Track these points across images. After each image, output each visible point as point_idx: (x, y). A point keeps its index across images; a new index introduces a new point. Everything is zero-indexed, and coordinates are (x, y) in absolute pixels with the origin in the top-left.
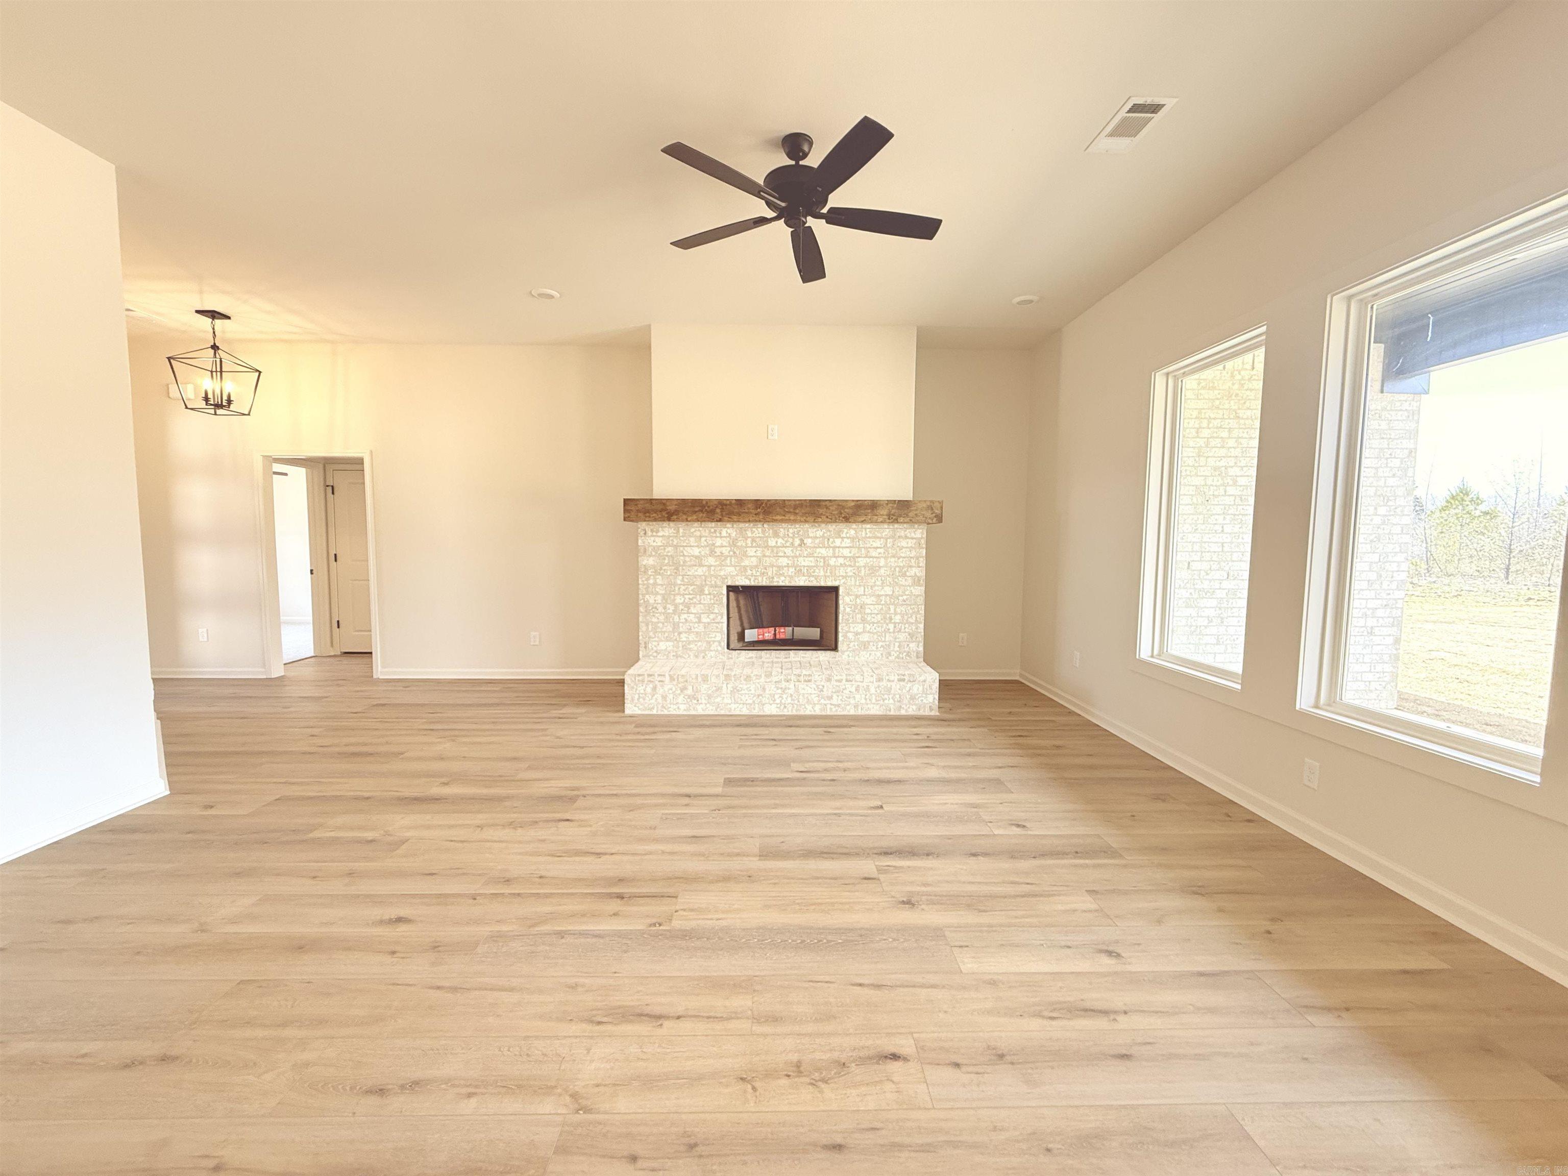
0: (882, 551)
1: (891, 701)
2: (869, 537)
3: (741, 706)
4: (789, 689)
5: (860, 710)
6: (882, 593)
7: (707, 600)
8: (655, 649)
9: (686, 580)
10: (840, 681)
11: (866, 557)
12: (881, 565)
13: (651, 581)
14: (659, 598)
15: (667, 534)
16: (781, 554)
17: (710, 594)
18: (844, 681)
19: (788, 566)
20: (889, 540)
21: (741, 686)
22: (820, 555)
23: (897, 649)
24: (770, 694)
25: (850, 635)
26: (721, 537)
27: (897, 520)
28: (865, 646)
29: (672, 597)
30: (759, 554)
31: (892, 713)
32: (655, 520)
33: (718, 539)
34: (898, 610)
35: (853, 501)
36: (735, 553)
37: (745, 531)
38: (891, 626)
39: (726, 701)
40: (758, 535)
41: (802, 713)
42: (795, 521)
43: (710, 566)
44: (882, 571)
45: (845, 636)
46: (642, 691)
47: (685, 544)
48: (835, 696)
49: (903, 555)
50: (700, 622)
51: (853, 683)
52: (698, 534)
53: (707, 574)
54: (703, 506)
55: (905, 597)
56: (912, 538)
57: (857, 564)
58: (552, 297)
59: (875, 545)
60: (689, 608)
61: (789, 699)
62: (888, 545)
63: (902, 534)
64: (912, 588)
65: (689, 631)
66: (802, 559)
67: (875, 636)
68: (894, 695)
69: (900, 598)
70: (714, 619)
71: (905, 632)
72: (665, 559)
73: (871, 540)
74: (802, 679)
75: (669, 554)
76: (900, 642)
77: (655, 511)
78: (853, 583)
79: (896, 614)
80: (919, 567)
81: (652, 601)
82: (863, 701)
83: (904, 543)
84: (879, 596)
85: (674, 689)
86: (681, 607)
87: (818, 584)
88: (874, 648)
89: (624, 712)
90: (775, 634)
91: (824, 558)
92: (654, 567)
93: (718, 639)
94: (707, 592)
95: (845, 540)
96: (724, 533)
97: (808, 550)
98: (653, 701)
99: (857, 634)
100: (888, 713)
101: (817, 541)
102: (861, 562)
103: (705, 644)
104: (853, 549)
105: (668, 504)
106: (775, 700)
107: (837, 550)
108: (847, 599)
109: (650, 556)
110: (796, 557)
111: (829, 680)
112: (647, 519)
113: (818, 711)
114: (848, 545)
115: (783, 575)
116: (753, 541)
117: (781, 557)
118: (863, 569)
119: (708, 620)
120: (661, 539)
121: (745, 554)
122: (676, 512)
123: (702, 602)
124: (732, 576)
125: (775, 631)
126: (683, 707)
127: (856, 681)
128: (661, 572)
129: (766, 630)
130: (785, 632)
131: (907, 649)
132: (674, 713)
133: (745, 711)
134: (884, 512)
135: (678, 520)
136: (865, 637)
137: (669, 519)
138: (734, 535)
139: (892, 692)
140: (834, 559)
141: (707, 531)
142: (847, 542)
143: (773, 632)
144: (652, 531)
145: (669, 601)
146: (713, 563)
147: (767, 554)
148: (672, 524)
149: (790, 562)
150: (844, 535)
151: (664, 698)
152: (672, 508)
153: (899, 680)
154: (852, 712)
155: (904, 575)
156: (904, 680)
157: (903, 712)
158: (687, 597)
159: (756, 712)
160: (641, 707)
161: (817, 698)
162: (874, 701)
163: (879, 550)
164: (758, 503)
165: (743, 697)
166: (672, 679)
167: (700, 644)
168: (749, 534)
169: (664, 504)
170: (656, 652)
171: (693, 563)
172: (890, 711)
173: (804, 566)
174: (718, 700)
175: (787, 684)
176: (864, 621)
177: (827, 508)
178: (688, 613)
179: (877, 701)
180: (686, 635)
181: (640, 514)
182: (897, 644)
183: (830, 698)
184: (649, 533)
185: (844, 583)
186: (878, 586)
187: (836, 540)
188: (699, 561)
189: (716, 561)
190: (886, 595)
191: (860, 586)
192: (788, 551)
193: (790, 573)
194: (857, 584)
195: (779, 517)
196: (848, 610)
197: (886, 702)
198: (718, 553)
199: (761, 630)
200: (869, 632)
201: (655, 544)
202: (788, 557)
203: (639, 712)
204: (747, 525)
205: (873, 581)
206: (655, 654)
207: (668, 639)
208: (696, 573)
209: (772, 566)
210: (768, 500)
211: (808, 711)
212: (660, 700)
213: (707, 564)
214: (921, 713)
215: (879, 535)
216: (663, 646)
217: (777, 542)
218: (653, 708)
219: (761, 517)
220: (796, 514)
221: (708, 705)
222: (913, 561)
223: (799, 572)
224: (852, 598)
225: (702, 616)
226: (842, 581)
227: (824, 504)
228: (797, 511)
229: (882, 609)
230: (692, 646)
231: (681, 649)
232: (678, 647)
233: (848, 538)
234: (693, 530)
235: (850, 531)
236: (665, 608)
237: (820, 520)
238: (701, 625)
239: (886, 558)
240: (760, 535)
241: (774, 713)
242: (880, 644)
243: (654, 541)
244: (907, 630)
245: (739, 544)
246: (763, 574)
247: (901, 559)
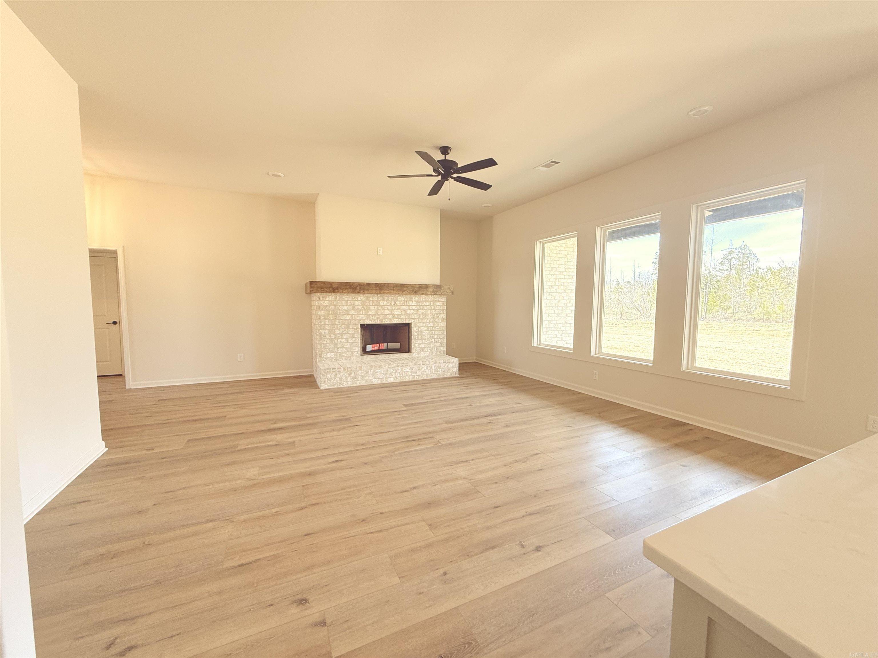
0: (429, 307)
1: (441, 372)
2: (424, 301)
3: (377, 380)
4: (399, 370)
5: (428, 377)
6: (429, 325)
7: (351, 331)
8: (325, 357)
9: (340, 322)
10: (420, 365)
11: (423, 310)
12: (429, 313)
13: (323, 323)
14: (327, 332)
15: (330, 299)
16: (386, 309)
17: (352, 328)
18: (422, 365)
19: (389, 314)
20: (432, 302)
21: (377, 370)
22: (403, 309)
23: (436, 350)
24: (390, 373)
25: (416, 345)
26: (358, 301)
27: (436, 293)
28: (422, 349)
29: (334, 331)
30: (376, 309)
31: (441, 377)
32: (327, 292)
33: (356, 302)
34: (436, 333)
35: (418, 285)
36: (364, 308)
37: (369, 298)
38: (433, 340)
39: (370, 378)
40: (375, 300)
41: (404, 380)
42: (394, 294)
43: (352, 315)
44: (429, 316)
45: (414, 346)
46: (329, 377)
47: (340, 304)
48: (418, 372)
49: (437, 309)
50: (348, 342)
51: (425, 365)
52: (346, 299)
53: (351, 319)
54: (351, 286)
55: (438, 327)
56: (441, 301)
57: (419, 313)
58: (280, 176)
59: (426, 304)
60: (342, 336)
61: (399, 374)
62: (432, 304)
63: (437, 299)
64: (441, 323)
65: (343, 347)
66: (395, 311)
67: (427, 345)
68: (442, 369)
69: (437, 328)
70: (354, 341)
71: (439, 343)
72: (330, 312)
73: (424, 302)
74: (404, 365)
75: (332, 309)
76: (437, 347)
77: (327, 288)
78: (417, 321)
79: (435, 335)
80: (444, 314)
81: (323, 333)
82: (429, 373)
83: (437, 303)
84: (428, 327)
85: (345, 374)
86: (338, 335)
87: (402, 323)
88: (426, 350)
89: (317, 388)
90: (379, 347)
91: (405, 310)
92: (324, 316)
93: (357, 350)
94: (351, 327)
95: (414, 302)
96: (359, 299)
97: (398, 307)
98: (335, 381)
99: (419, 344)
100: (440, 377)
101: (402, 302)
102: (421, 312)
103: (350, 353)
104: (417, 306)
105: (333, 284)
106: (392, 376)
107: (410, 307)
108: (415, 329)
109: (322, 310)
110: (393, 310)
111: (415, 365)
112: (322, 292)
113: (411, 379)
114: (415, 304)
115: (387, 318)
116: (373, 302)
117: (386, 310)
118: (421, 315)
119: (352, 341)
120: (327, 301)
121: (369, 309)
122: (337, 288)
123: (349, 332)
124: (363, 320)
125: (380, 345)
126: (350, 383)
127: (427, 364)
128: (328, 318)
129: (375, 345)
130: (384, 346)
131: (439, 350)
132: (346, 386)
133: (379, 382)
134: (431, 290)
135: (338, 292)
136: (423, 346)
137: (334, 292)
138: (364, 300)
139: (441, 368)
140: (409, 311)
141: (351, 298)
142: (415, 303)
144: (323, 298)
145: (332, 333)
146: (354, 314)
147: (379, 309)
148: (333, 294)
149: (390, 312)
150: (413, 300)
151: (341, 379)
152: (335, 286)
153: (444, 362)
154: (425, 378)
155: (438, 317)
156: (445, 362)
157: (445, 376)
158: (341, 330)
159: (384, 382)
160: (329, 385)
161: (411, 373)
162: (434, 372)
163: (428, 307)
164: (377, 285)
165: (378, 376)
166: (344, 369)
167: (348, 353)
168: (371, 299)
169: (331, 284)
170: (325, 358)
171: (344, 313)
172: (440, 376)
173: (396, 314)
174: (367, 378)
175: (398, 368)
176: (422, 338)
177: (407, 287)
178: (342, 338)
179: (435, 372)
180: (341, 349)
181: (318, 289)
182: (436, 348)
183: (416, 373)
184: (321, 299)
185: (413, 322)
186: (428, 322)
187: (410, 302)
188: (347, 312)
189: (355, 313)
190: (431, 327)
191: (420, 323)
192: (389, 307)
193: (390, 318)
194: (419, 322)
195: (386, 292)
196: (415, 334)
197: (439, 372)
198: (356, 309)
199: (373, 345)
200: (424, 343)
201: (324, 304)
202: (389, 310)
203: (328, 387)
204: (370, 295)
205: (426, 320)
206: (325, 360)
207: (332, 352)
208: (346, 318)
209: (382, 314)
210: (382, 284)
211: (407, 379)
212: (339, 380)
213: (351, 314)
214: (452, 376)
215: (428, 300)
216: (329, 355)
217: (384, 303)
218: (335, 385)
219: (378, 291)
220: (394, 290)
221: (362, 381)
222: (441, 311)
223: (394, 317)
224: (417, 328)
225: (349, 339)
226: (413, 320)
227: (406, 285)
228: (394, 289)
229: (429, 333)
230: (344, 354)
231: (338, 356)
232: (337, 355)
233: (415, 301)
234: (344, 297)
235: (417, 298)
236: (330, 336)
237: (404, 293)
238: (349, 344)
239: (430, 310)
240: (376, 300)
241: (392, 381)
242: (429, 348)
243: (324, 303)
244: (439, 342)
245: (366, 304)
246: (378, 318)
247: (437, 311)
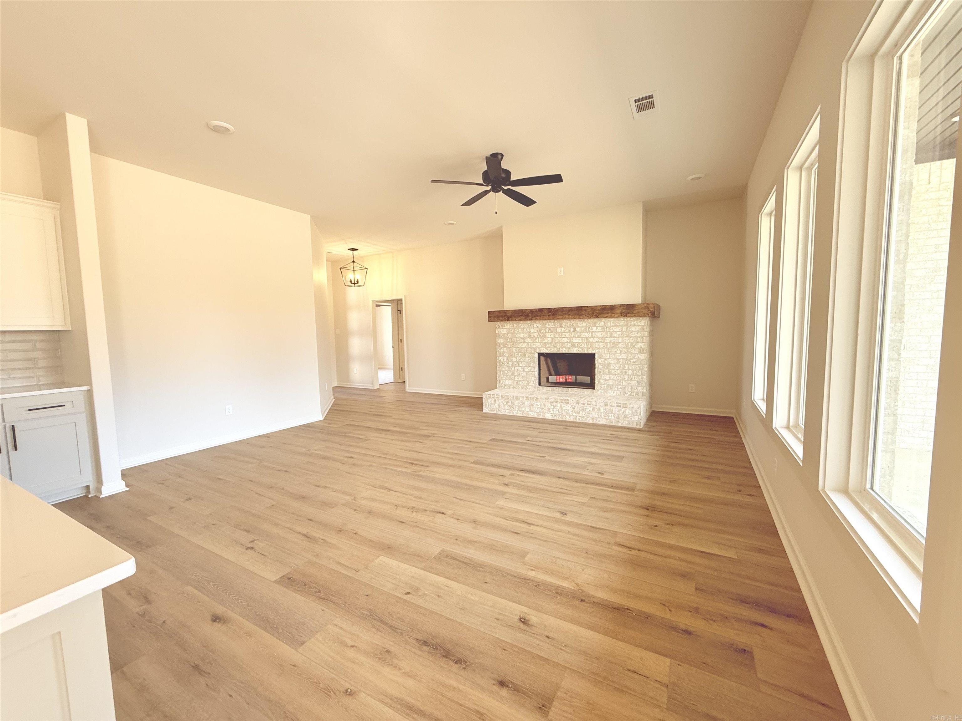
0: (620, 333)
1: (613, 417)
2: (613, 326)
3: (534, 413)
4: (557, 406)
5: (595, 421)
6: (621, 357)
7: (527, 360)
8: (504, 383)
9: (517, 350)
10: (584, 404)
11: (611, 337)
12: (620, 341)
13: (502, 350)
14: (505, 359)
15: (508, 327)
16: (563, 336)
17: (528, 357)
18: (586, 404)
19: (567, 342)
20: (624, 327)
21: (534, 403)
22: (584, 336)
23: (630, 390)
24: (548, 408)
25: (602, 381)
26: (533, 328)
27: (626, 315)
28: (611, 387)
29: (511, 358)
30: (552, 336)
31: (613, 424)
32: (502, 321)
33: (532, 329)
34: (631, 368)
35: (600, 306)
36: (540, 336)
37: (546, 324)
38: (626, 377)
39: (527, 410)
40: (552, 326)
41: (564, 419)
42: (568, 318)
43: (528, 343)
44: (620, 345)
45: (599, 381)
46: (490, 402)
47: (517, 332)
48: (581, 412)
49: (633, 336)
50: (524, 371)
51: (591, 405)
52: (523, 327)
53: (527, 347)
54: (523, 313)
55: (634, 360)
56: (639, 326)
57: (605, 341)
58: (453, 224)
59: (616, 330)
60: (519, 364)
61: (557, 411)
62: (624, 330)
63: (632, 323)
64: (639, 355)
65: (519, 375)
66: (575, 338)
67: (617, 382)
68: (615, 414)
69: (631, 360)
70: (530, 370)
71: (635, 380)
72: (508, 340)
73: (614, 328)
74: (564, 401)
75: (510, 337)
76: (631, 386)
77: (502, 316)
78: (603, 352)
79: (629, 369)
80: (643, 342)
81: (502, 360)
82: (597, 416)
83: (633, 329)
84: (619, 359)
85: (503, 402)
86: (515, 363)
87: (583, 352)
88: (616, 389)
89: (482, 411)
90: (566, 379)
91: (587, 338)
92: (503, 343)
93: (533, 380)
94: (527, 356)
95: (598, 328)
96: (535, 326)
97: (578, 334)
98: (494, 407)
99: (606, 380)
100: (611, 424)
101: (583, 329)
102: (608, 340)
103: (526, 382)
104: (603, 333)
105: (507, 312)
106: (550, 412)
107: (594, 333)
108: (600, 361)
109: (502, 338)
110: (572, 337)
111: (578, 403)
112: (498, 320)
113: (572, 419)
114: (600, 331)
115: (564, 347)
116: (549, 329)
117: (563, 337)
118: (609, 344)
119: (528, 370)
120: (506, 330)
121: (545, 336)
122: (511, 317)
123: (525, 361)
124: (539, 348)
125: (566, 377)
126: (507, 411)
128: (506, 346)
129: (561, 377)
130: (571, 378)
131: (636, 391)
132: (503, 413)
133: (536, 416)
134: (619, 311)
135: (512, 320)
136: (611, 383)
137: (508, 320)
138: (540, 327)
139: (613, 412)
140: (592, 339)
141: (527, 325)
142: (600, 329)
143: (565, 378)
144: (502, 326)
145: (510, 360)
146: (530, 342)
147: (556, 336)
148: (511, 322)
149: (568, 340)
150: (598, 325)
151: (499, 406)
152: (509, 314)
153: (617, 406)
154: (591, 422)
155: (634, 347)
156: (620, 406)
157: (620, 425)
158: (518, 358)
159: (541, 417)
160: (489, 409)
161: (572, 413)
162: (603, 417)
163: (618, 333)
164: (549, 310)
165: (534, 409)
166: (502, 397)
167: (524, 382)
168: (547, 326)
169: (506, 313)
170: (504, 385)
171: (521, 341)
172: (612, 423)
173: (576, 343)
174: (523, 409)
175: (556, 403)
176: (610, 373)
177: (585, 310)
178: (518, 366)
179: (605, 416)
180: (518, 377)
181: (495, 318)
182: (630, 387)
183: (579, 413)
184: (501, 327)
185: (598, 352)
186: (618, 353)
187: (593, 328)
188: (523, 340)
189: (531, 340)
190: (623, 359)
191: (607, 353)
192: (567, 335)
193: (568, 346)
194: (606, 352)
195: (560, 317)
196: (600, 367)
197: (610, 418)
198: (532, 336)
199: (558, 377)
200: (613, 379)
201: (503, 332)
202: (567, 338)
203: (489, 412)
204: (546, 321)
205: (615, 350)
206: (504, 386)
207: (509, 379)
208: (522, 346)
209: (559, 342)
210: (555, 308)
211: (567, 418)
212: (497, 407)
213: (527, 342)
214: (631, 426)
215: (618, 324)
216: (507, 382)
217: (561, 330)
218: (494, 410)
219: (551, 317)
220: (569, 315)
221: (518, 411)
222: (639, 339)
223: (573, 345)
224: (603, 360)
225: (525, 368)
226: (597, 351)
227: (584, 308)
228: (570, 313)
229: (620, 367)
230: (520, 383)
231: (515, 384)
232: (514, 383)
233: (600, 327)
234: (520, 325)
235: (601, 322)
236: (508, 364)
237: (582, 317)
238: (525, 373)
239: (623, 338)
240: (553, 326)
241: (550, 418)
242: (620, 387)
243: (503, 331)
244: (636, 379)
245: (542, 331)
246: (554, 347)
247: (632, 338)
